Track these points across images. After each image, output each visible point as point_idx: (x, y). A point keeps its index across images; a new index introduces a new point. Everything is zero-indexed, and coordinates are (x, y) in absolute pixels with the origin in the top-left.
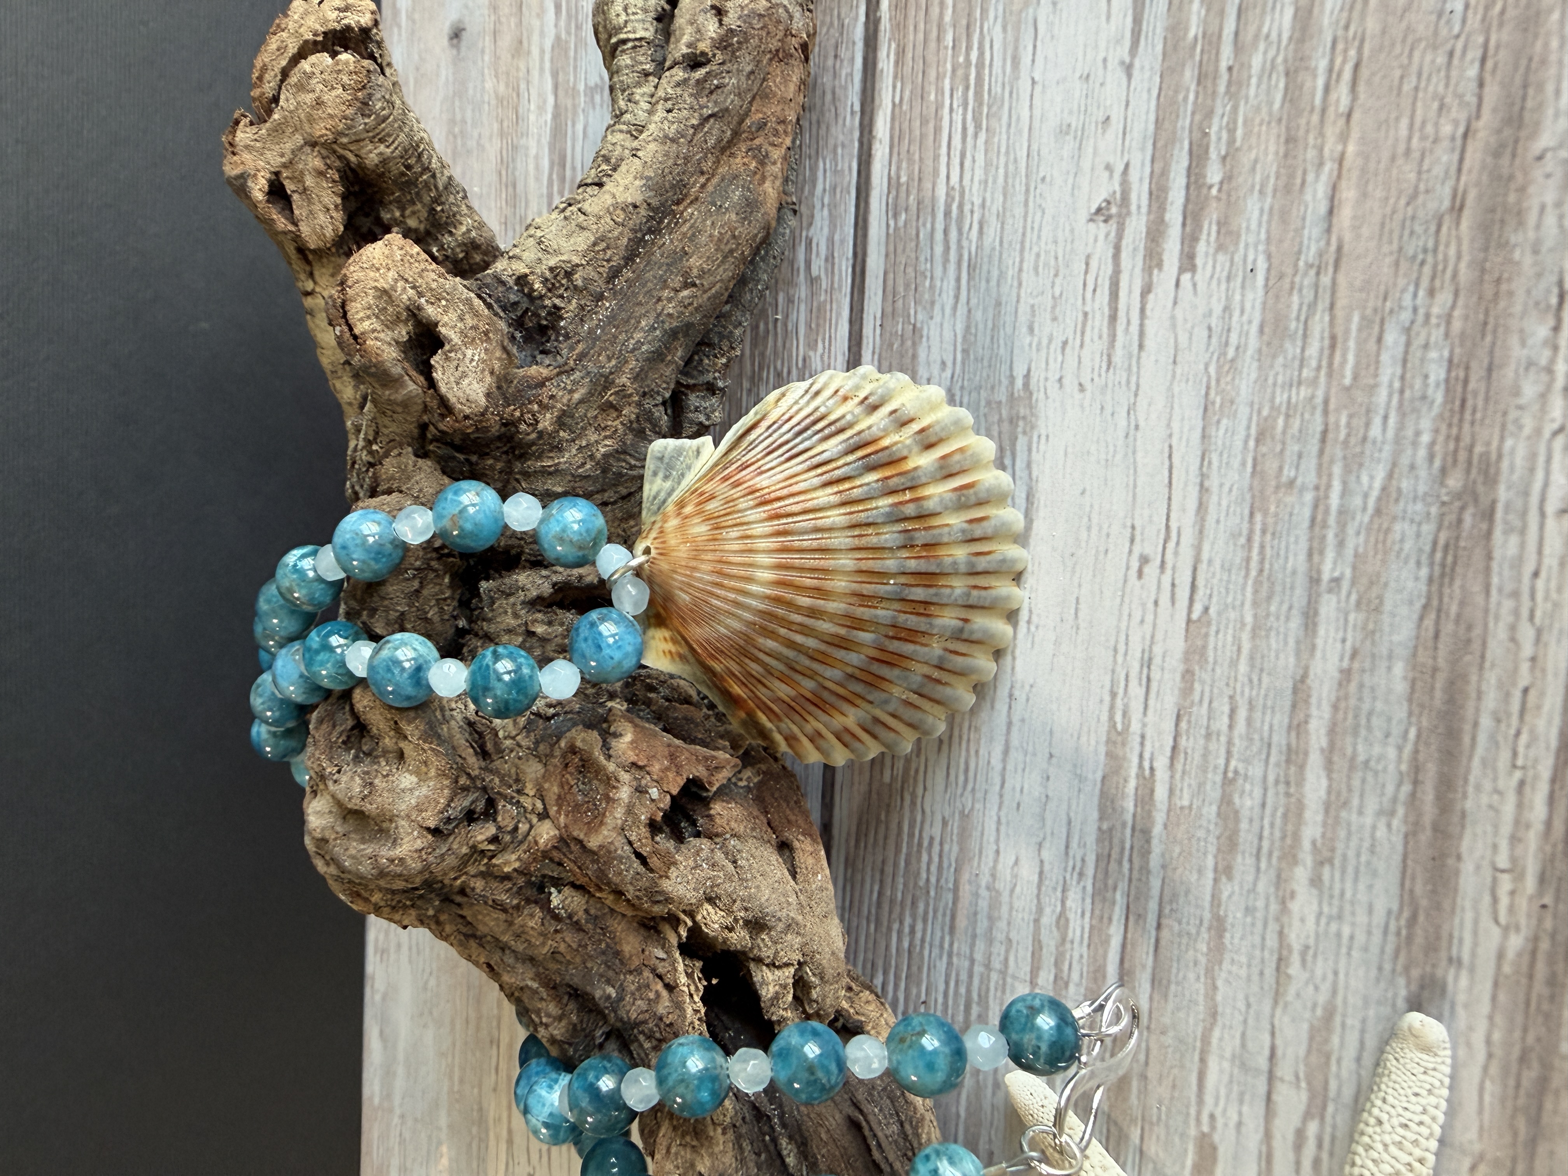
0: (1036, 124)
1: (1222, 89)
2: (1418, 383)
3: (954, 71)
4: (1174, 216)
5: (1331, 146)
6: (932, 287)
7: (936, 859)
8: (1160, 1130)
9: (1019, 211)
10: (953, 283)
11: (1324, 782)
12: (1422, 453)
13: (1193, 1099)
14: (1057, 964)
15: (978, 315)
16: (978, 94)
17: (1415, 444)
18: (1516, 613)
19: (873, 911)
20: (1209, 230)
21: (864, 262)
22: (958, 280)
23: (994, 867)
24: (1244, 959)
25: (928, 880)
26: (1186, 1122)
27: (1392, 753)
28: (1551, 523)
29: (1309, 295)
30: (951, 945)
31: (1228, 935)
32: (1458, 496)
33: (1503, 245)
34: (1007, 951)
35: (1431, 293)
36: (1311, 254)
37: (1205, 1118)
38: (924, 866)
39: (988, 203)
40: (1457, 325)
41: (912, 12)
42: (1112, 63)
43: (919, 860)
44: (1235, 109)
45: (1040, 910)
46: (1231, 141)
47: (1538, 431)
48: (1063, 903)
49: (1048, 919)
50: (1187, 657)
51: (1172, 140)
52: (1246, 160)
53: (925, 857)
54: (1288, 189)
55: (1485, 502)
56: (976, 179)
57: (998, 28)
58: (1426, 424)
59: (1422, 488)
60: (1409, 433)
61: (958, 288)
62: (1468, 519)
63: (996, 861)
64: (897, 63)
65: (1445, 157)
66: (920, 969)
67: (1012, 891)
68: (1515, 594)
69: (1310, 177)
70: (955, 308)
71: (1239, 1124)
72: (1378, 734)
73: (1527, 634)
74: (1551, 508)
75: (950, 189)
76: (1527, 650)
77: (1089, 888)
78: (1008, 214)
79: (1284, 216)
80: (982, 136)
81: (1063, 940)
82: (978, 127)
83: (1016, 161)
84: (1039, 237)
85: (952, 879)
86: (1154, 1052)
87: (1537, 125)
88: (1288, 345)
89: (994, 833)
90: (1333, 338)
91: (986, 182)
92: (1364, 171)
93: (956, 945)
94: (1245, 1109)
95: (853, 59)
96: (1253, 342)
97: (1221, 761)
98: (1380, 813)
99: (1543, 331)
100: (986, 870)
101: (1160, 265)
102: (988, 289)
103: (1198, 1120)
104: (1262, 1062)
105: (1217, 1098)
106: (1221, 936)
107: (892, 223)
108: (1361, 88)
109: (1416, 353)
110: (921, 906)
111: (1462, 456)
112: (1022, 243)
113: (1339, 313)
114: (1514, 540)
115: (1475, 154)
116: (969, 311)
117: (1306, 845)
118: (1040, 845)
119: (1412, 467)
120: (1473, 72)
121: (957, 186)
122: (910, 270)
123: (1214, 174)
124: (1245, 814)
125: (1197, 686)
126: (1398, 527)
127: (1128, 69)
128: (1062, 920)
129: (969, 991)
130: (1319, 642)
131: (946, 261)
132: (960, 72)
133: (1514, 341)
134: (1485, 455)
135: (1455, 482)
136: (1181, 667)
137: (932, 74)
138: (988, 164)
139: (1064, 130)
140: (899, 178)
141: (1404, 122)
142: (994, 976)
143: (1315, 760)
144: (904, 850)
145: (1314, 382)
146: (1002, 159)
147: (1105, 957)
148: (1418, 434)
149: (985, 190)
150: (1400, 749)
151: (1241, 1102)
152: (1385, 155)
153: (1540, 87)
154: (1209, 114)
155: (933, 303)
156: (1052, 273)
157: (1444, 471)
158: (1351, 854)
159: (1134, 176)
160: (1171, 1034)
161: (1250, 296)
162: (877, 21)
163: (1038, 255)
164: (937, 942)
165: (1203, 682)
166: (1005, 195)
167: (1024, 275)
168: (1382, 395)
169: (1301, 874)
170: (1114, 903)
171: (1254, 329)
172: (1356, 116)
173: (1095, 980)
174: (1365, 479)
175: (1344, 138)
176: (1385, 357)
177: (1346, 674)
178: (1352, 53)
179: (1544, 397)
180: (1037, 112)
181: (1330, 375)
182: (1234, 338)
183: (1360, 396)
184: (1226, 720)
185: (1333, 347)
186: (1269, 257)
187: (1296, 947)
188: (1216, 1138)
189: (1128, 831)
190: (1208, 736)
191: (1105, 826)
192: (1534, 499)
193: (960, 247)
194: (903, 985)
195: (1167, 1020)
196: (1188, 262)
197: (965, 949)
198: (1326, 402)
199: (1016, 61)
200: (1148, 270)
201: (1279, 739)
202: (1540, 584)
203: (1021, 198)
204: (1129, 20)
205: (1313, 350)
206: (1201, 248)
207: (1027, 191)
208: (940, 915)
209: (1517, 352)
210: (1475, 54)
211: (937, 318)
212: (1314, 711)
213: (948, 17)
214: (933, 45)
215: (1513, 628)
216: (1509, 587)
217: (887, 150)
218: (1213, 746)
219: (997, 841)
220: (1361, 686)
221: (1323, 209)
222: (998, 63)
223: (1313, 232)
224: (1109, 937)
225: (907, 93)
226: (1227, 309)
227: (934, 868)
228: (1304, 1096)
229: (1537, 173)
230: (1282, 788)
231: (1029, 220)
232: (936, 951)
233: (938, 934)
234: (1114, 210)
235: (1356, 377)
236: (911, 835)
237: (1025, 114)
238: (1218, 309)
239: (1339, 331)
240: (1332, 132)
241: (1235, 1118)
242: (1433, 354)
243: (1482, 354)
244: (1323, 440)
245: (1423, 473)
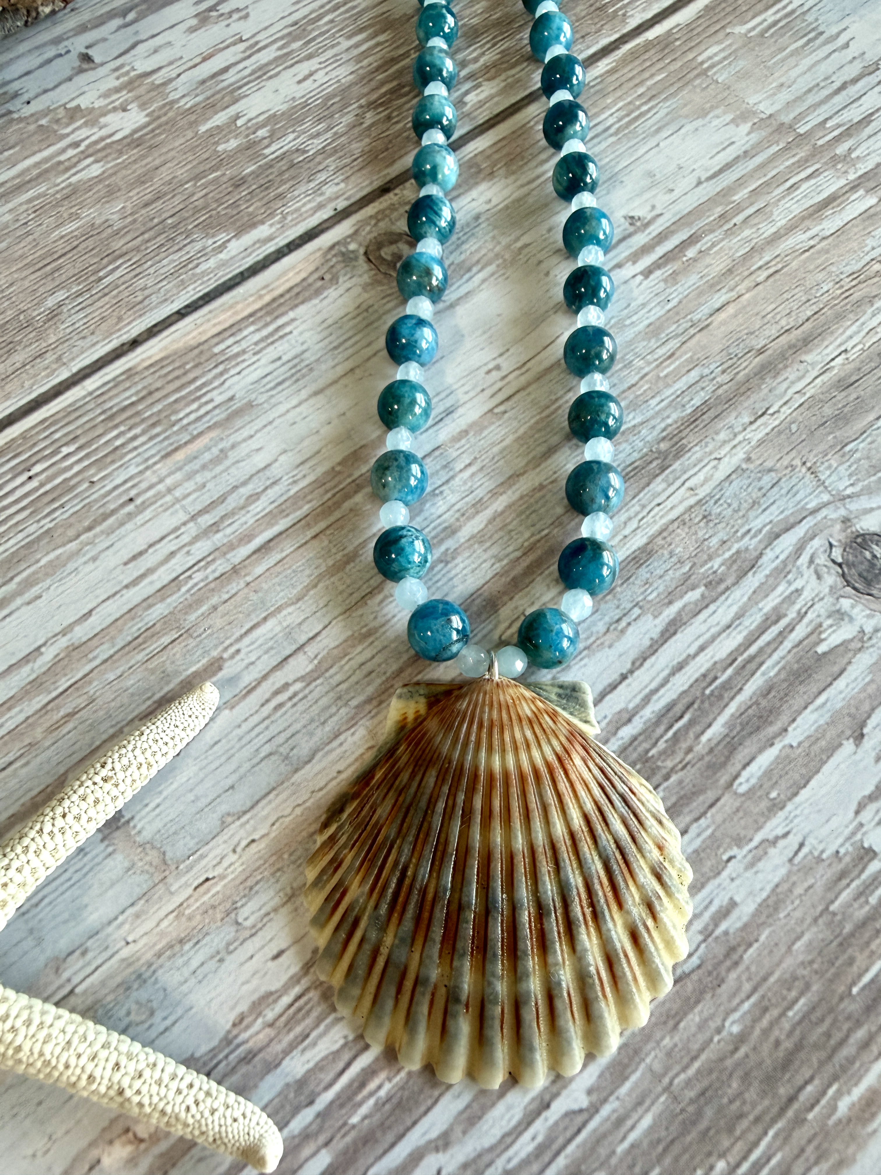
0: (642, 160)
1: (726, 228)
2: (687, 399)
3: (630, 103)
4: (660, 251)
5: (741, 288)
7: (202, 411)
8: (192, 643)
11: (482, 526)
12: (663, 425)
13: (237, 634)
14: (223, 518)
16: (630, 123)
17: (663, 420)
18: (637, 514)
19: (114, 410)
20: (669, 269)
23: (239, 443)
24: (348, 581)
25: (181, 419)
26: (216, 646)
27: (527, 535)
28: (683, 489)
29: (681, 330)
30: (155, 463)
31: (352, 565)
32: (659, 452)
33: (762, 379)
34: (195, 491)
35: (724, 372)
36: (696, 317)
37: (232, 650)
38: (188, 410)
40: (720, 391)
41: (637, 62)
42: (696, 174)
43: (188, 405)
44: (723, 240)
45: (244, 483)
46: (710, 249)
47: (711, 453)
48: (266, 489)
49: (245, 491)
50: (472, 425)
51: (690, 224)
52: (708, 260)
53: (195, 406)
54: (712, 286)
55: (667, 462)
57: (664, 111)
58: (674, 416)
59: (649, 438)
60: (666, 414)
62: (655, 464)
63: (245, 440)
64: (608, 72)
65: (774, 331)
66: (113, 462)
67: (238, 462)
68: (644, 507)
69: (724, 291)
70: (522, 186)
71: (252, 663)
73: (634, 524)
74: (688, 485)
76: (626, 532)
77: (292, 493)
79: (701, 294)
80: (613, 139)
81: (242, 508)
82: (616, 133)
85: (200, 430)
86: (238, 598)
87: (811, 351)
88: (653, 341)
89: (261, 425)
90: (673, 354)
92: (744, 307)
93: (158, 466)
94: (266, 657)
95: (588, 47)
96: (641, 327)
97: (439, 483)
98: (494, 557)
99: (746, 420)
100: (232, 439)
101: (634, 263)
103: (226, 649)
104: (303, 638)
105: (252, 643)
106: (347, 563)
108: (771, 280)
109: (698, 387)
110: (158, 430)
111: (675, 439)
113: (684, 347)
114: (664, 485)
115: (783, 340)
117: (443, 548)
118: (285, 451)
119: (654, 427)
120: (809, 313)
122: (519, 149)
123: (691, 253)
124: (426, 514)
125: (463, 441)
126: (624, 445)
127: (699, 183)
128: (254, 497)
129: (138, 495)
130: (543, 466)
132: (631, 107)
133: (734, 414)
134: (684, 446)
135: (663, 446)
136: (464, 427)
137: (619, 93)
139: (650, 174)
141: (773, 306)
142: (168, 498)
143: (487, 514)
144: (183, 393)
145: (649, 363)
146: (614, 155)
147: (262, 532)
148: (668, 417)
150: (533, 535)
151: (266, 652)
152: (755, 311)
153: (823, 340)
154: (712, 231)
155: (515, 173)
157: (664, 439)
158: (462, 566)
159: (660, 220)
160: (260, 594)
161: (658, 308)
162: (617, 48)
164: (146, 455)
165: (468, 441)
168: (668, 392)
170: (301, 508)
171: (646, 322)
172: (760, 287)
173: (241, 540)
174: (631, 416)
175: (748, 290)
176: (684, 379)
178: (780, 266)
179: (725, 442)
180: (647, 157)
181: (657, 366)
182: (634, 318)
183: (661, 384)
184: (462, 466)
185: (670, 357)
186: (680, 302)
188: (227, 664)
189: (349, 480)
190: (445, 467)
191: (338, 469)
192: (685, 477)
194: (86, 463)
195: (265, 586)
196: (647, 273)
197: (164, 472)
198: (646, 375)
199: (658, 130)
200: (628, 259)
201: (480, 493)
202: (657, 509)
204: (717, 168)
205: (660, 352)
206: (658, 273)
208: (166, 443)
209: (731, 419)
210: (815, 308)
211: (509, 181)
212: (510, 492)
213: (649, 83)
214: (631, 84)
215: (630, 519)
216: (643, 502)
218: (442, 473)
219: (257, 432)
220: (543, 496)
221: (717, 305)
222: (650, 122)
223: (705, 310)
224: (277, 523)
225: (598, 88)
226: (644, 305)
227: (193, 417)
228: (311, 667)
229: (796, 366)
230: (457, 515)
232: (139, 459)
233: (153, 452)
234: (638, 224)
235: (666, 376)
236: (199, 388)
237: (642, 152)
238: (640, 301)
239: (678, 354)
240: (748, 283)
241: (253, 659)
242: (702, 394)
243: (719, 409)
244: (629, 388)
245: (655, 433)
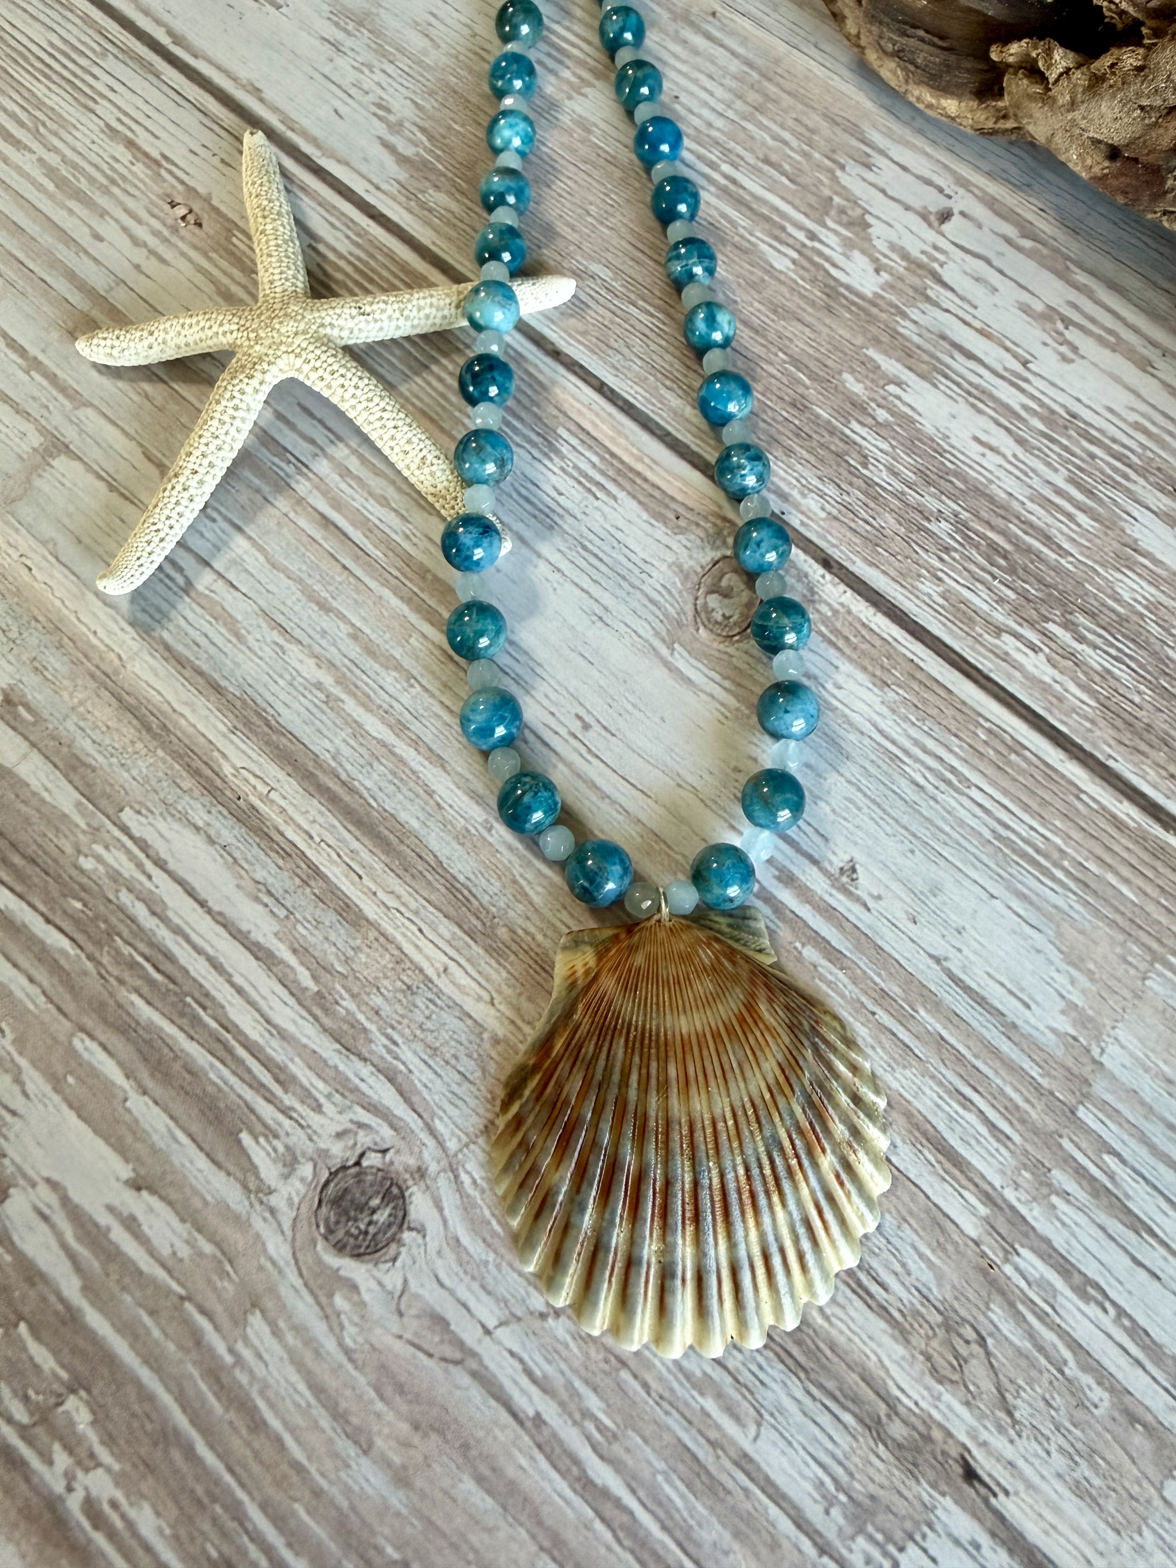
0: (959, 876)
3: (1061, 851)
6: (906, 719)
9: (905, 819)
10: (895, 736)
15: (853, 737)
16: (1024, 855)
21: (976, 682)
22: (894, 742)
27: (368, 784)
39: (932, 803)
56: (958, 807)
57: (1061, 902)
61: (887, 738)
72: (384, 784)
75: (970, 784)
78: (910, 810)
83: (945, 844)
84: (872, 819)
91: (949, 812)
102: (867, 758)
107: (987, 725)
112: (879, 805)
116: (862, 733)
121: (967, 791)
122: (935, 712)
131: (916, 743)
132: (1056, 855)
137: (1076, 835)
138: (962, 823)
139: (936, 890)
140: (1018, 754)
143: (390, 738)
146: (955, 835)
149: (944, 808)
155: (894, 711)
156: (838, 810)
158: (324, 718)
163: (859, 809)
166: (927, 819)
167: (853, 789)
169: (328, 680)
177: (430, 793)
180: (967, 883)
187: (287, 646)
193: (917, 760)
201: (416, 726)
203: (913, 828)
207: (914, 835)
211: (879, 707)
212: (420, 759)
217: (1050, 761)
231: (891, 821)
237: (974, 875)
